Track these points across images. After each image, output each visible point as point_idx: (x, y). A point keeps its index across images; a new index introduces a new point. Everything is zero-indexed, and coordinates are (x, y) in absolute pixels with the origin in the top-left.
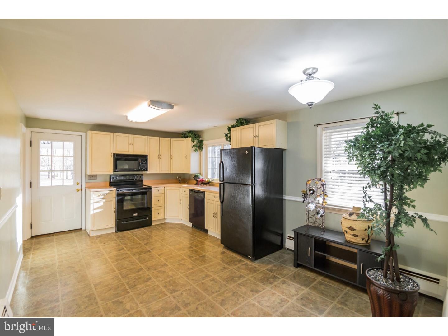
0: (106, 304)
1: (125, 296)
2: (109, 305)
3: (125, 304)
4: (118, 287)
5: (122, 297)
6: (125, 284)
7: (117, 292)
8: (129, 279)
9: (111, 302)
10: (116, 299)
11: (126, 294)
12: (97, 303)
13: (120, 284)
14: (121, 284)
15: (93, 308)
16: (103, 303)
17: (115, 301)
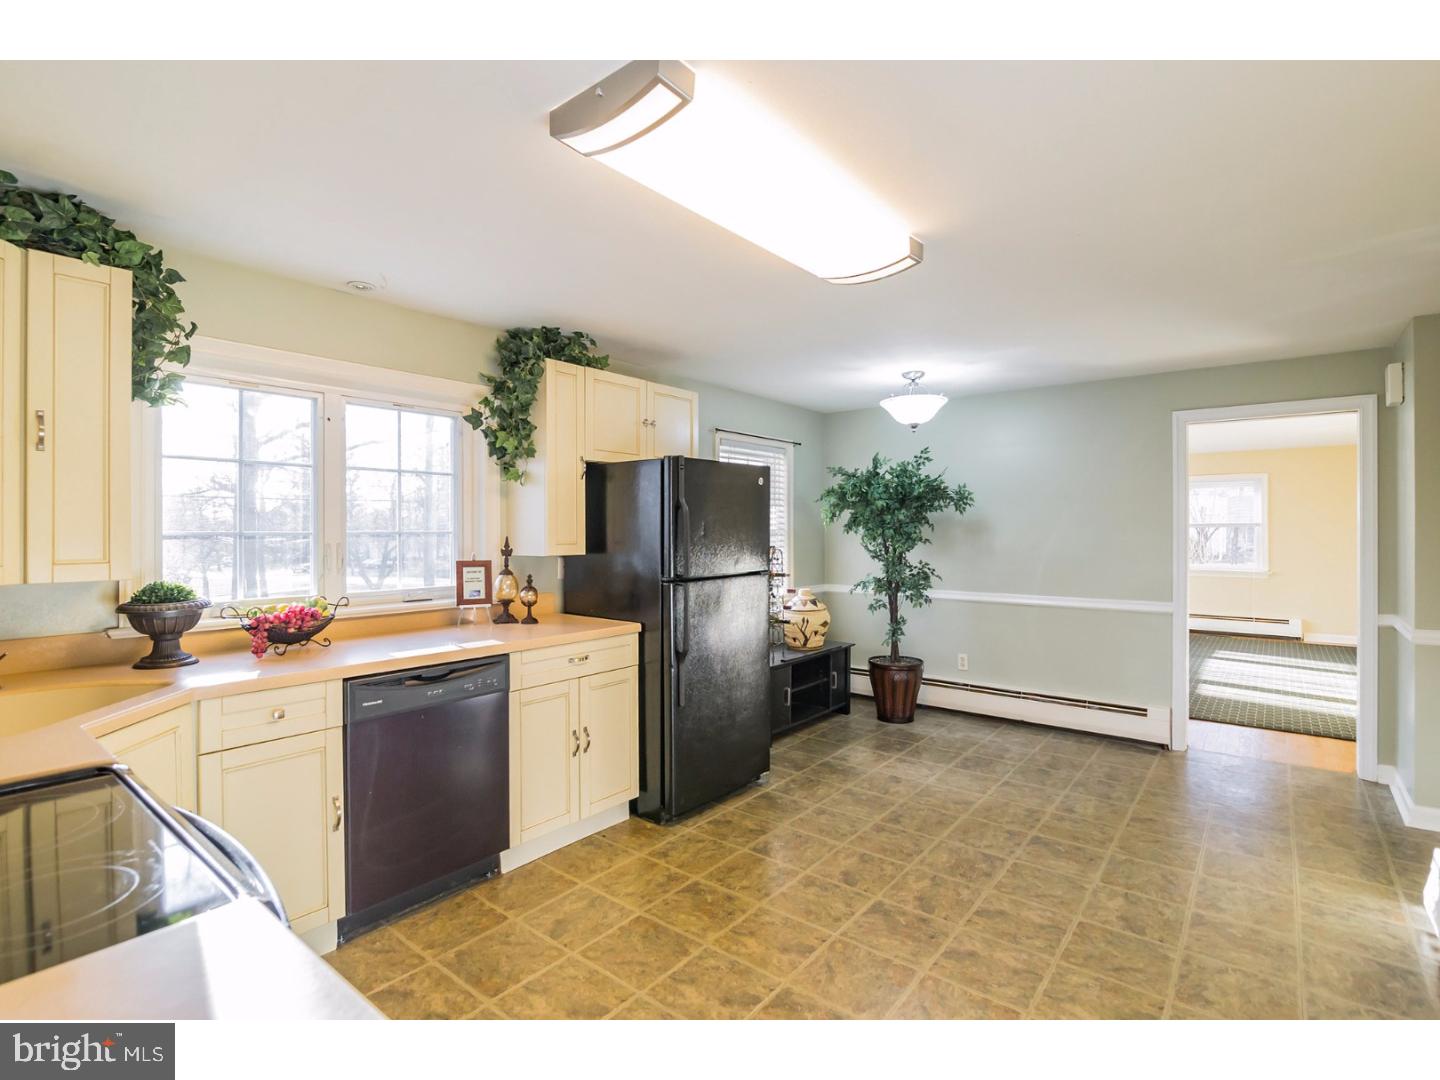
0: (1161, 941)
1: (1100, 925)
2: (1157, 936)
3: (1117, 910)
4: (1089, 957)
5: (1110, 928)
6: (1059, 951)
7: (1110, 948)
8: (1031, 955)
9: (1146, 939)
10: (1129, 933)
11: (1092, 926)
12: (1186, 962)
13: (1073, 964)
14: (1072, 960)
15: (1203, 956)
16: (1168, 949)
17: (1134, 932)
